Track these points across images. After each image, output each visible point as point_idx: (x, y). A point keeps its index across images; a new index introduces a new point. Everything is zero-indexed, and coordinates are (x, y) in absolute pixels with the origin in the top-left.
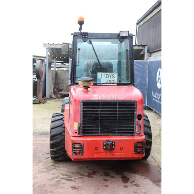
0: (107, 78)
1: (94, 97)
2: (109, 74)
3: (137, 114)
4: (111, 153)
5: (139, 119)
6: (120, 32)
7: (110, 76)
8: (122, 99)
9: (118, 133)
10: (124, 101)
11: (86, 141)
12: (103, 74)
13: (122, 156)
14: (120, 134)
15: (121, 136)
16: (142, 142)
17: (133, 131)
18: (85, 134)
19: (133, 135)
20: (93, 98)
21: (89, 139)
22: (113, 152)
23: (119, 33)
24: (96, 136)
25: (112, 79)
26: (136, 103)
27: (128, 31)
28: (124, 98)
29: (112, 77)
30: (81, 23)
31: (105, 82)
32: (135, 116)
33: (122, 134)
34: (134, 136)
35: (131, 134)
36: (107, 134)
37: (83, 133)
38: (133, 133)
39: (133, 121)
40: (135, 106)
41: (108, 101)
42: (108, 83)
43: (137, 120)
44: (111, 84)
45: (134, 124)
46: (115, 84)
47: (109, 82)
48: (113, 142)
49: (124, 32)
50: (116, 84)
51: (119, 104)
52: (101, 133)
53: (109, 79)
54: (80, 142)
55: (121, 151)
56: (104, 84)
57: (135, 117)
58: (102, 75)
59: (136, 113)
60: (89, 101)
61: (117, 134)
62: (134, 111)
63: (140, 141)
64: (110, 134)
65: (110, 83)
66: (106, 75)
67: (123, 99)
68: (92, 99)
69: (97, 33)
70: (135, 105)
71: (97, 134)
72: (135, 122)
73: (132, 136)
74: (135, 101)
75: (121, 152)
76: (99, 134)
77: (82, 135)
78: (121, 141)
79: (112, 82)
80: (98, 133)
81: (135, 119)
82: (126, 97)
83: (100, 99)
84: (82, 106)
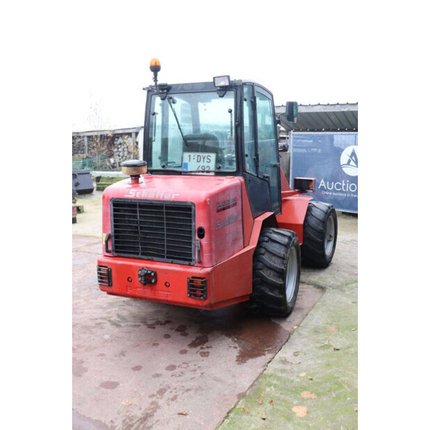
0: (198, 161)
1: (131, 193)
2: (201, 154)
3: (197, 228)
4: (151, 290)
5: (201, 236)
6: (214, 78)
7: (204, 158)
8: (171, 197)
9: (168, 257)
10: (173, 202)
11: (116, 264)
12: (192, 154)
13: (169, 299)
14: (170, 260)
15: (172, 263)
16: (202, 278)
17: (191, 257)
18: (120, 254)
19: (192, 263)
20: (128, 194)
21: (120, 262)
22: (156, 290)
23: (212, 81)
24: (135, 258)
25: (206, 164)
26: (193, 207)
27: (228, 77)
28: (175, 196)
29: (206, 159)
30: (155, 69)
31: (195, 169)
32: (193, 230)
33: (175, 261)
34: (193, 266)
35: (187, 263)
36: (150, 258)
37: (116, 252)
38: (191, 260)
39: (191, 238)
40: (192, 213)
41: (149, 200)
42: (199, 172)
43: (197, 238)
44: (205, 174)
45: (193, 246)
46: (211, 174)
47: (200, 169)
48: (152, 272)
49: (221, 78)
50: (213, 174)
51: (167, 208)
52: (143, 254)
53: (201, 164)
54: (106, 265)
55: (166, 288)
56: (193, 173)
57: (193, 233)
58: (190, 156)
59: (195, 226)
60: (121, 199)
61: (165, 259)
62: (190, 221)
63: (198, 276)
64: (155, 258)
65: (203, 172)
66: (196, 157)
67: (173, 197)
68: (126, 196)
69: (184, 84)
70: (193, 210)
71: (136, 256)
72: (193, 242)
73: (190, 265)
74: (192, 203)
75: (168, 291)
76: (140, 256)
77: (116, 254)
78: (166, 271)
79: (207, 169)
80: (138, 254)
81: (193, 236)
82: (178, 195)
83: (138, 196)
84: (112, 207)
